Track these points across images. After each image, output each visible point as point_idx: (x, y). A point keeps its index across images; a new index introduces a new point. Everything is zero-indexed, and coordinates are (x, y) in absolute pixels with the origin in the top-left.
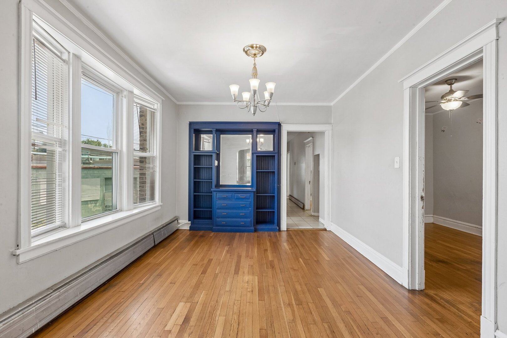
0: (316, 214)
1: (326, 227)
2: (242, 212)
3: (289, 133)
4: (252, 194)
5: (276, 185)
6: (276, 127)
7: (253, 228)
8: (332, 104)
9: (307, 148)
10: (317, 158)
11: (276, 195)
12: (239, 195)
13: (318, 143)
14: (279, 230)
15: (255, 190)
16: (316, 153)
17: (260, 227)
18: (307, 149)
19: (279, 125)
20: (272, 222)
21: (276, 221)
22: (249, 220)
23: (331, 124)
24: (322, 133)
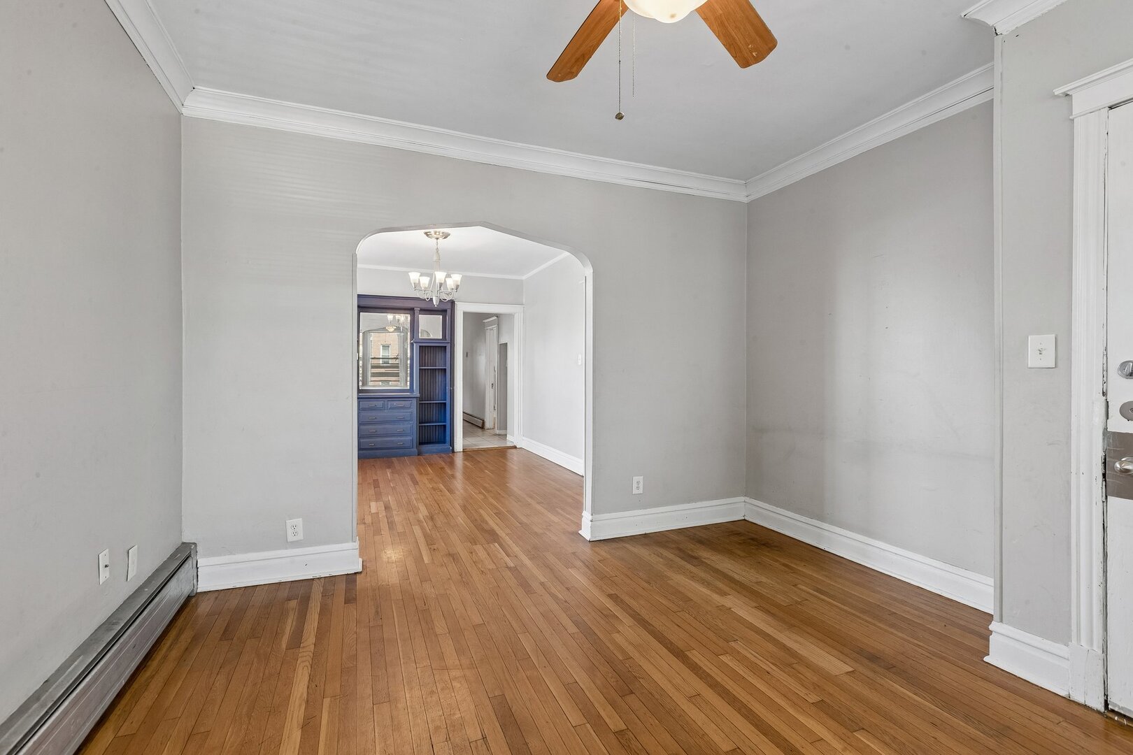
0: (502, 432)
1: (515, 444)
2: (400, 427)
3: (465, 314)
4: (414, 401)
5: (448, 388)
6: (448, 307)
7: (415, 450)
8: (524, 278)
9: (489, 331)
10: (503, 348)
11: (448, 402)
12: (395, 403)
13: (504, 328)
14: (453, 451)
15: (417, 393)
16: (502, 341)
17: (425, 448)
18: (488, 333)
19: (452, 303)
20: (442, 441)
21: (448, 438)
22: (410, 438)
23: (522, 304)
24: (511, 316)
